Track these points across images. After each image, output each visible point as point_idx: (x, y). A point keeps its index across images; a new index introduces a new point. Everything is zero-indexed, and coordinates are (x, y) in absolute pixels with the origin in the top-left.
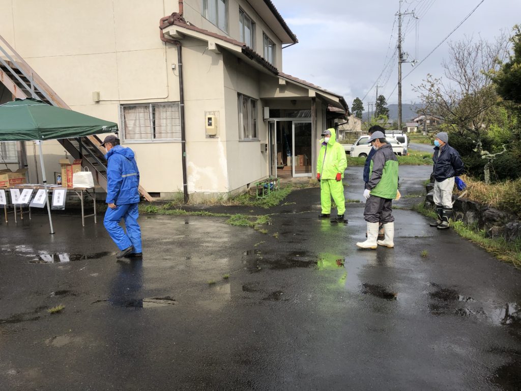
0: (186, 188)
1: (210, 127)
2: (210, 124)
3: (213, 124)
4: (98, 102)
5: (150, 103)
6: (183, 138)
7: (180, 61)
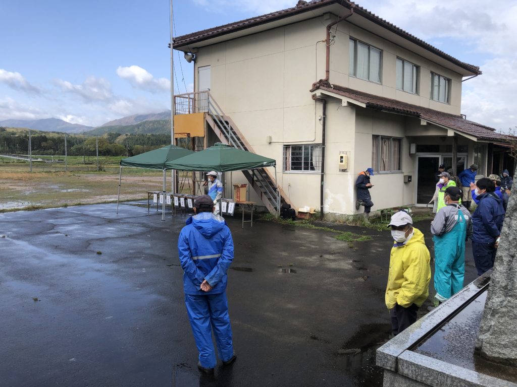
0: (322, 208)
1: (341, 163)
2: (342, 161)
3: (344, 161)
4: (270, 143)
5: (302, 145)
6: (323, 171)
7: (324, 114)
